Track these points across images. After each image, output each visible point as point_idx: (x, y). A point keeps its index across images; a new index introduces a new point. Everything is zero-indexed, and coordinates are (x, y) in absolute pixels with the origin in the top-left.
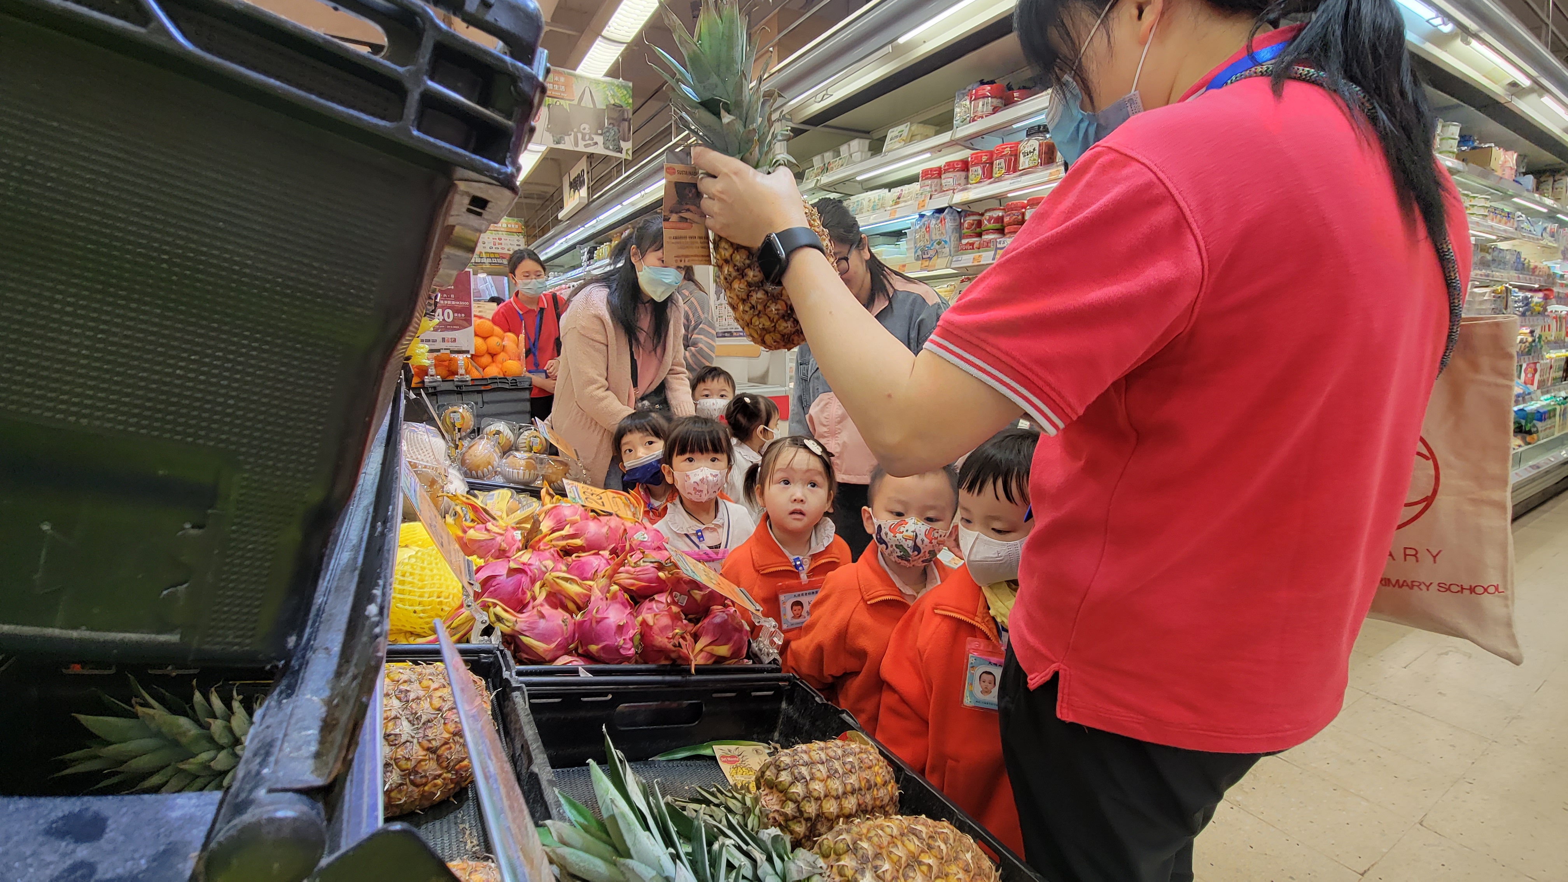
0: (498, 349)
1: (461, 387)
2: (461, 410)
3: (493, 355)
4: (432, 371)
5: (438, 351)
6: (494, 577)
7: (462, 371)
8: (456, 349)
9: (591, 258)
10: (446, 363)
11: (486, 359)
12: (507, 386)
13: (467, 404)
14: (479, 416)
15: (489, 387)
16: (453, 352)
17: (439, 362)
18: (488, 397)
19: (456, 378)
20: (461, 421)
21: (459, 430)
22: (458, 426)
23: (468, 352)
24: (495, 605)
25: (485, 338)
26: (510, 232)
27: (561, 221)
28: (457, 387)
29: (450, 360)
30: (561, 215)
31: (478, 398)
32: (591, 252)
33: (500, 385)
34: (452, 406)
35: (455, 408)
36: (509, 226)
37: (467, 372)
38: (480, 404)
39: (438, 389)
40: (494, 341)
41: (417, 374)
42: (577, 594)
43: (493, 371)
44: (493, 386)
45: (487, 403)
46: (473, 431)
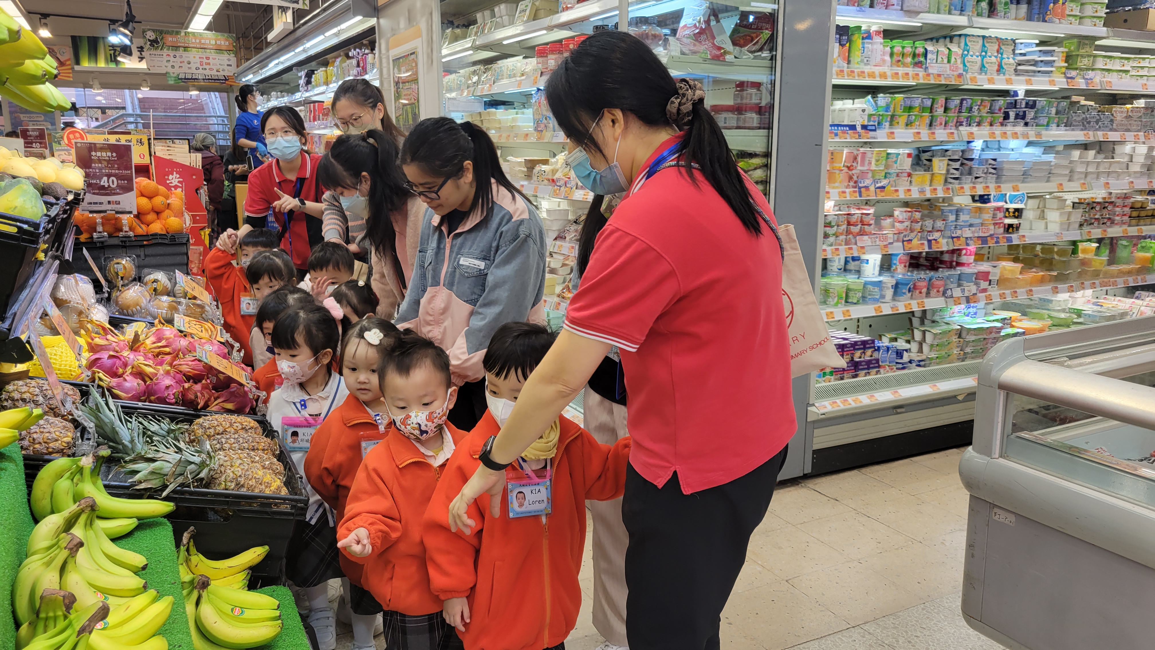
0: (162, 207)
1: (125, 242)
2: (124, 262)
3: (158, 213)
4: (100, 228)
5: (105, 211)
6: (100, 359)
7: (126, 228)
8: (120, 210)
9: (308, 82)
10: (113, 222)
11: (151, 217)
12: (166, 242)
13: (129, 257)
14: (140, 267)
15: (151, 242)
16: (117, 212)
17: (106, 221)
18: (149, 251)
19: (121, 234)
20: (123, 271)
21: (122, 278)
22: (121, 274)
23: (130, 212)
24: (99, 372)
25: (150, 198)
26: (219, 50)
27: (270, 43)
28: (122, 241)
29: (116, 219)
30: (270, 37)
31: (141, 252)
32: (309, 75)
33: (160, 241)
34: (117, 258)
35: (119, 260)
36: (218, 42)
37: (131, 229)
38: (143, 257)
39: (105, 244)
40: (159, 200)
41: (87, 231)
42: (151, 373)
43: (156, 227)
44: (154, 241)
45: (149, 256)
46: (134, 280)
